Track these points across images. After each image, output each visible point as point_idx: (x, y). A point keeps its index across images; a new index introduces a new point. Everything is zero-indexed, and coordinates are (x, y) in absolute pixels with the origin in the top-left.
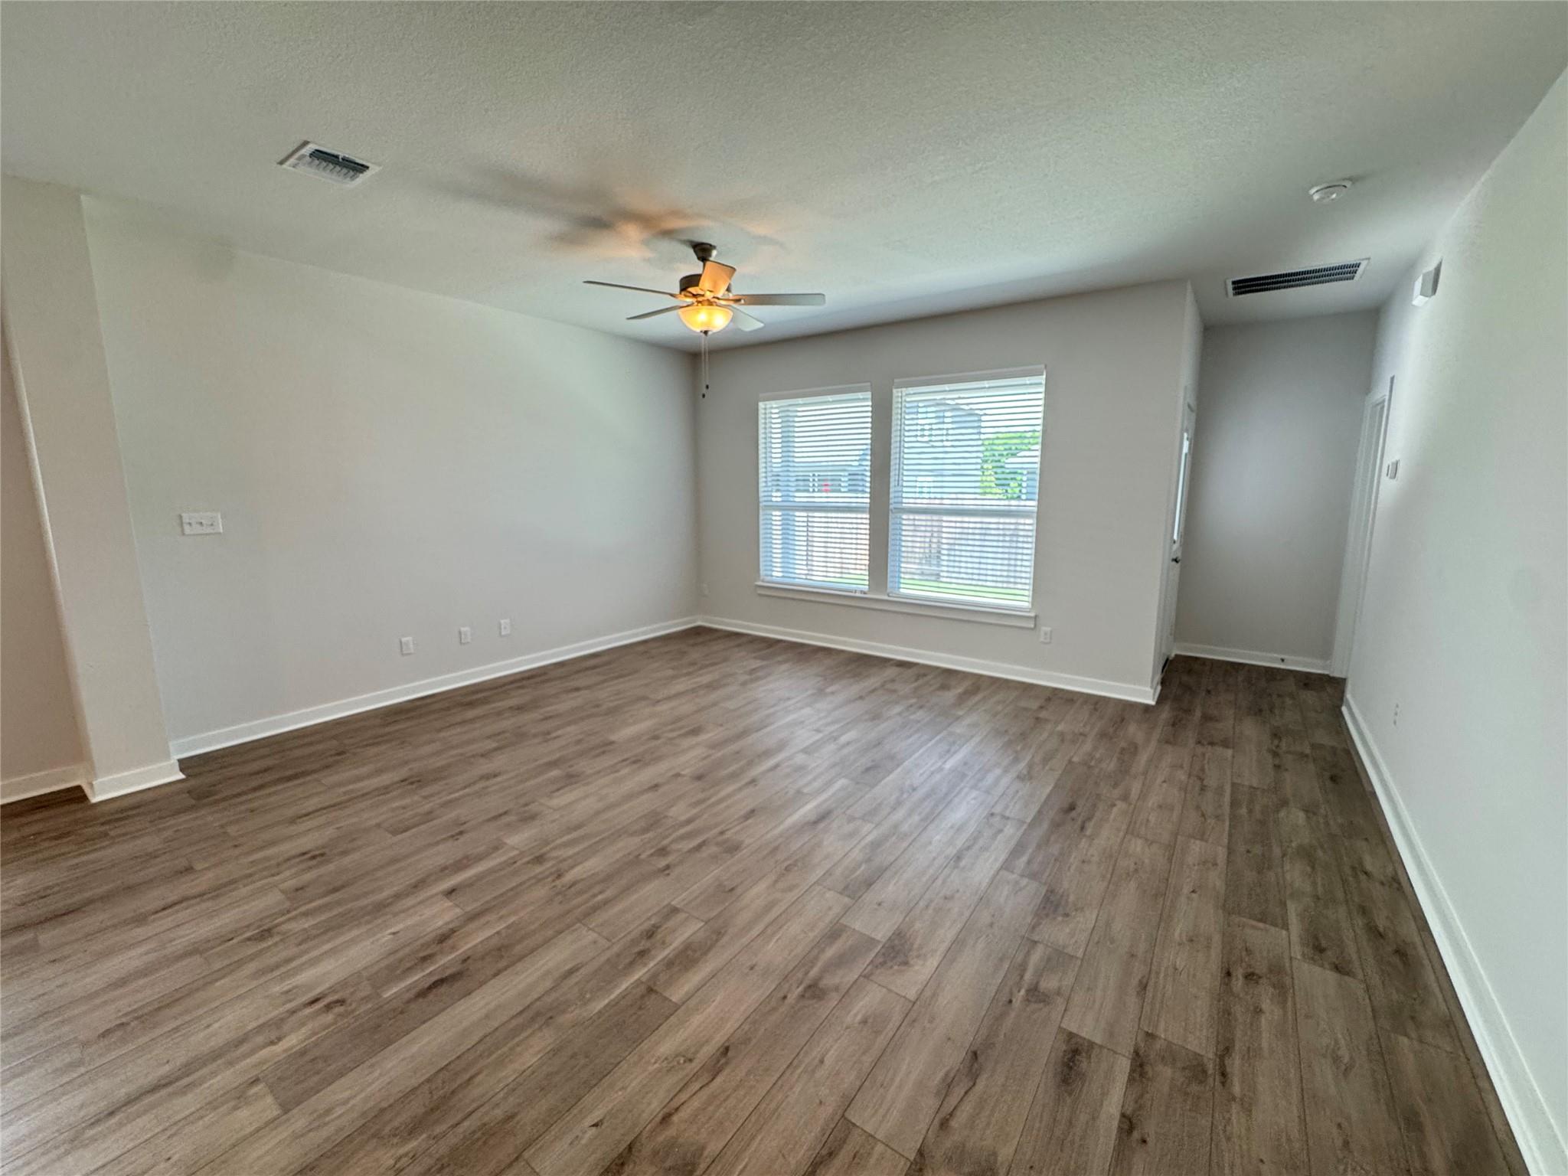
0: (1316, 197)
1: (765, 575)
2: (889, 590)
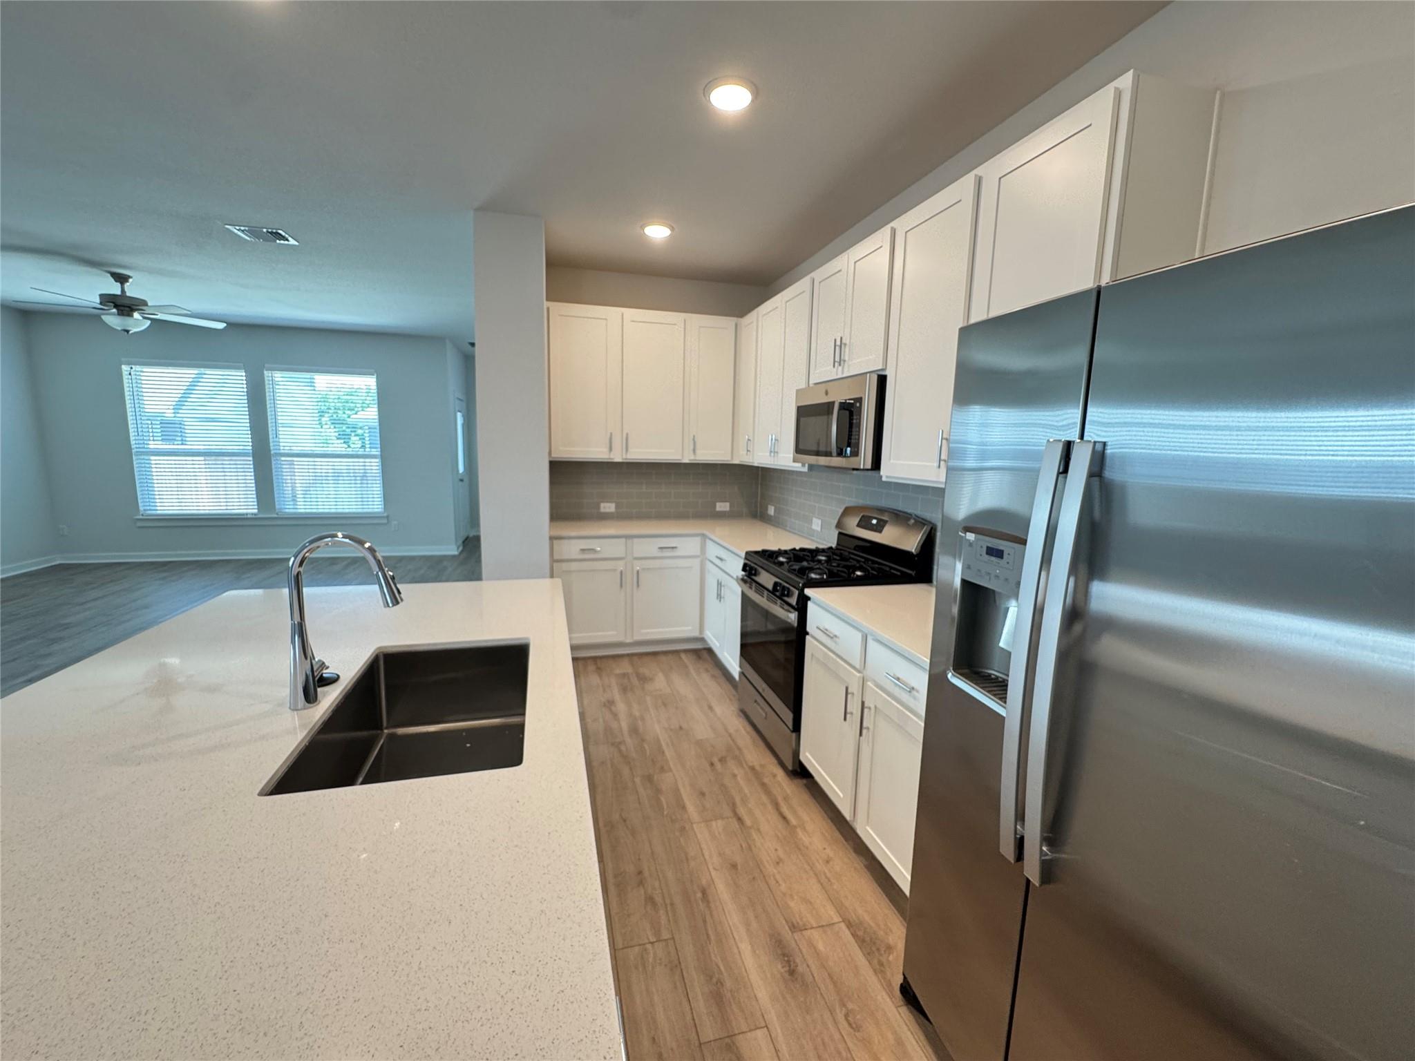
1: (145, 510)
2: (277, 510)
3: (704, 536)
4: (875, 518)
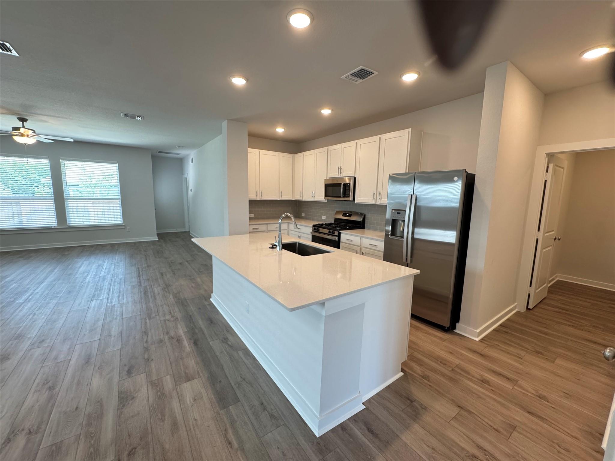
0: (177, 147)
2: (68, 225)
4: (348, 214)
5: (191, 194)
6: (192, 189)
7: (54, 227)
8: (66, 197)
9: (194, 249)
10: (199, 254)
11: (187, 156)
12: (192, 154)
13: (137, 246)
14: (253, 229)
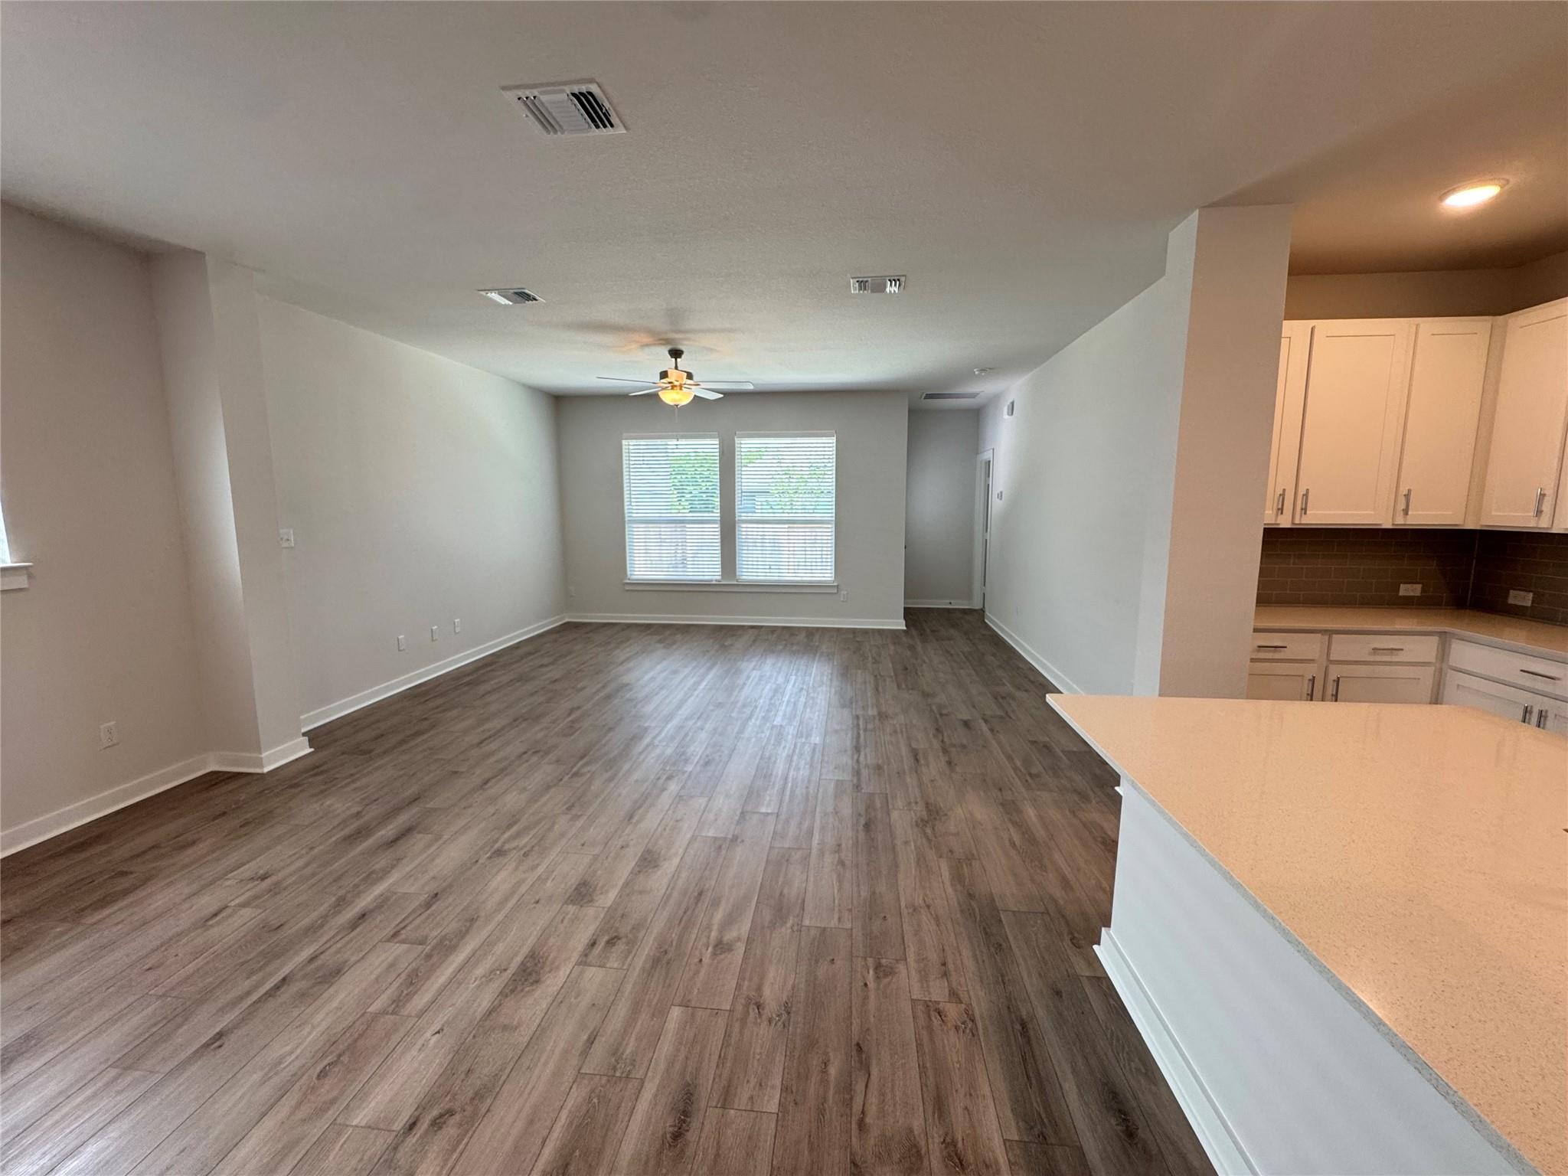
0: (977, 373)
1: (631, 575)
2: (738, 577)
3: (1442, 635)
5: (997, 506)
6: (1001, 493)
7: (716, 580)
8: (740, 518)
9: (1000, 673)
10: (1017, 694)
11: (996, 399)
12: (1013, 388)
13: (858, 642)
14: (1259, 647)
